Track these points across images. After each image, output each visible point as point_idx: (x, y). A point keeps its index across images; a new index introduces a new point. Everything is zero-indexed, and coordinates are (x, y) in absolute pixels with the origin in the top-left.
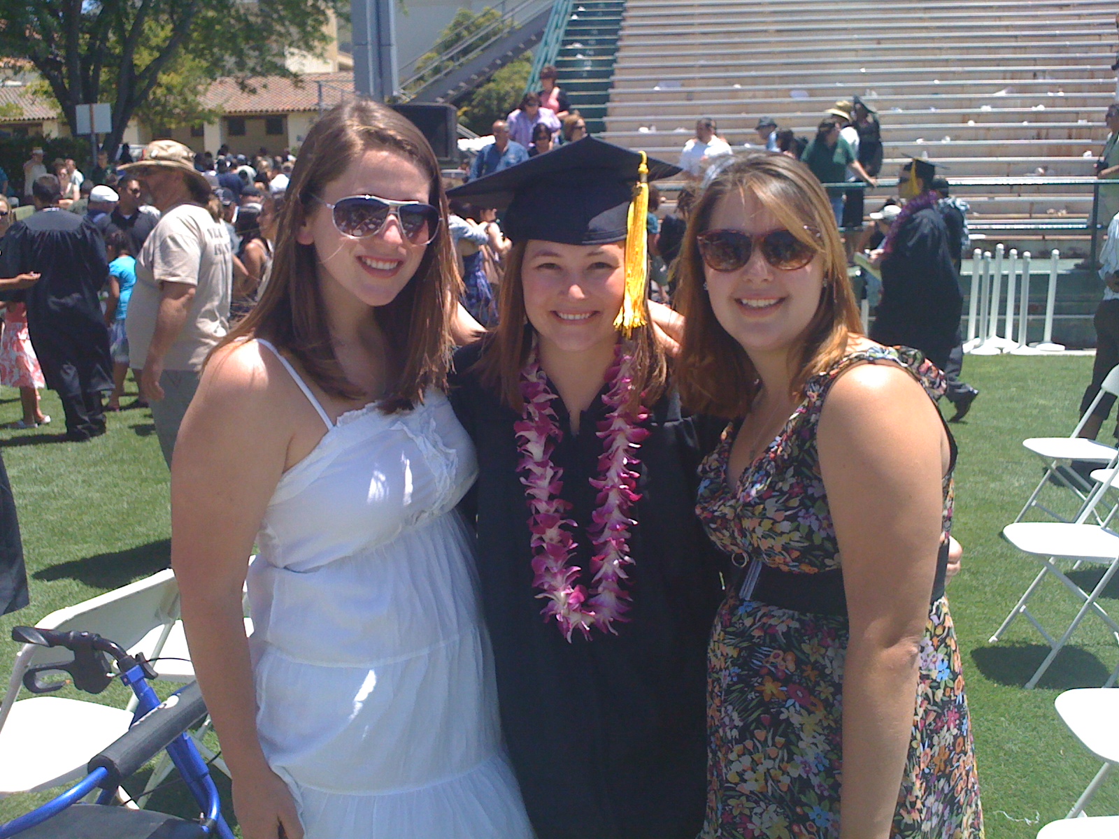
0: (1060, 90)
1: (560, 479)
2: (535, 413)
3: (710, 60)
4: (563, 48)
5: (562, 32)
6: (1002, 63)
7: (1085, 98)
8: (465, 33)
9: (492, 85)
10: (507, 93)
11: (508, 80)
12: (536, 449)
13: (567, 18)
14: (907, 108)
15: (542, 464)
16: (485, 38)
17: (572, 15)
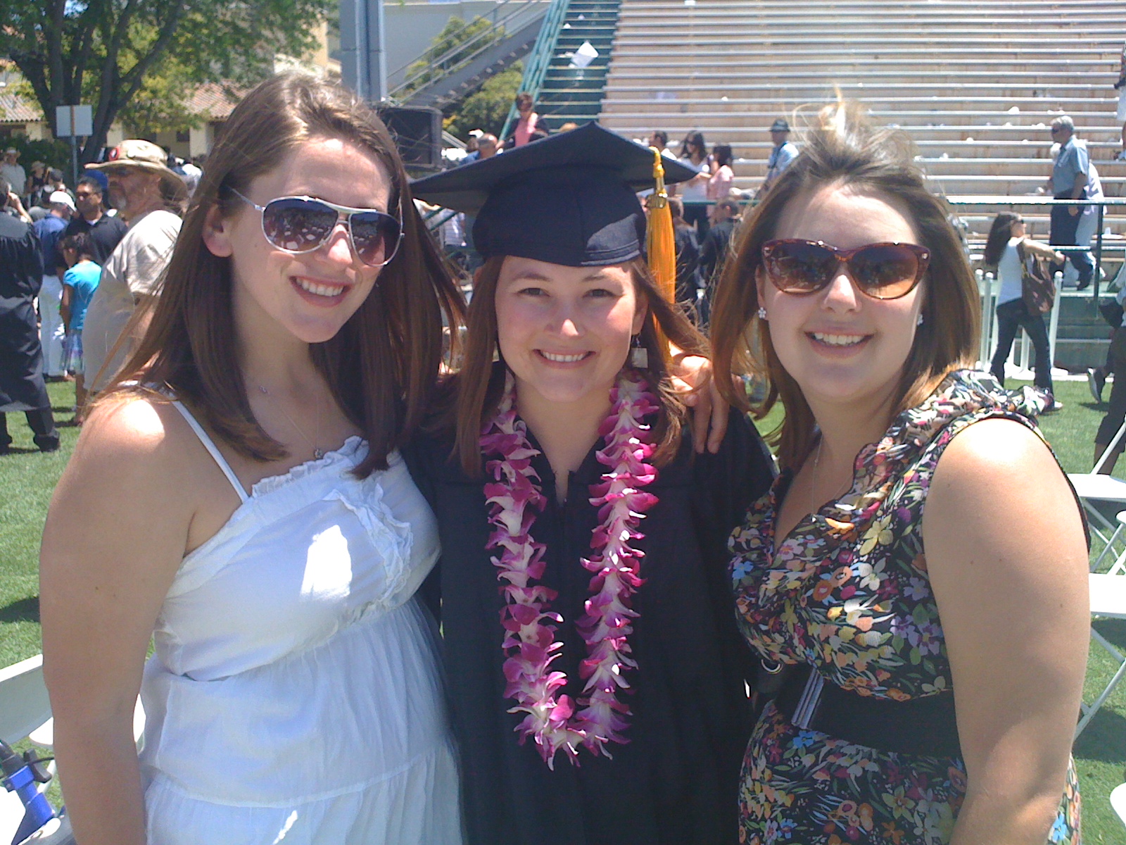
0: (1061, 108)
1: (542, 559)
2: (511, 473)
3: (704, 72)
4: (555, 57)
5: (554, 41)
6: (1000, 80)
7: (1086, 117)
8: (456, 41)
9: (482, 95)
10: (497, 103)
11: (499, 90)
12: (512, 520)
13: (560, 27)
14: (906, 124)
15: (520, 540)
16: (476, 46)
17: (564, 24)
